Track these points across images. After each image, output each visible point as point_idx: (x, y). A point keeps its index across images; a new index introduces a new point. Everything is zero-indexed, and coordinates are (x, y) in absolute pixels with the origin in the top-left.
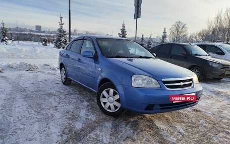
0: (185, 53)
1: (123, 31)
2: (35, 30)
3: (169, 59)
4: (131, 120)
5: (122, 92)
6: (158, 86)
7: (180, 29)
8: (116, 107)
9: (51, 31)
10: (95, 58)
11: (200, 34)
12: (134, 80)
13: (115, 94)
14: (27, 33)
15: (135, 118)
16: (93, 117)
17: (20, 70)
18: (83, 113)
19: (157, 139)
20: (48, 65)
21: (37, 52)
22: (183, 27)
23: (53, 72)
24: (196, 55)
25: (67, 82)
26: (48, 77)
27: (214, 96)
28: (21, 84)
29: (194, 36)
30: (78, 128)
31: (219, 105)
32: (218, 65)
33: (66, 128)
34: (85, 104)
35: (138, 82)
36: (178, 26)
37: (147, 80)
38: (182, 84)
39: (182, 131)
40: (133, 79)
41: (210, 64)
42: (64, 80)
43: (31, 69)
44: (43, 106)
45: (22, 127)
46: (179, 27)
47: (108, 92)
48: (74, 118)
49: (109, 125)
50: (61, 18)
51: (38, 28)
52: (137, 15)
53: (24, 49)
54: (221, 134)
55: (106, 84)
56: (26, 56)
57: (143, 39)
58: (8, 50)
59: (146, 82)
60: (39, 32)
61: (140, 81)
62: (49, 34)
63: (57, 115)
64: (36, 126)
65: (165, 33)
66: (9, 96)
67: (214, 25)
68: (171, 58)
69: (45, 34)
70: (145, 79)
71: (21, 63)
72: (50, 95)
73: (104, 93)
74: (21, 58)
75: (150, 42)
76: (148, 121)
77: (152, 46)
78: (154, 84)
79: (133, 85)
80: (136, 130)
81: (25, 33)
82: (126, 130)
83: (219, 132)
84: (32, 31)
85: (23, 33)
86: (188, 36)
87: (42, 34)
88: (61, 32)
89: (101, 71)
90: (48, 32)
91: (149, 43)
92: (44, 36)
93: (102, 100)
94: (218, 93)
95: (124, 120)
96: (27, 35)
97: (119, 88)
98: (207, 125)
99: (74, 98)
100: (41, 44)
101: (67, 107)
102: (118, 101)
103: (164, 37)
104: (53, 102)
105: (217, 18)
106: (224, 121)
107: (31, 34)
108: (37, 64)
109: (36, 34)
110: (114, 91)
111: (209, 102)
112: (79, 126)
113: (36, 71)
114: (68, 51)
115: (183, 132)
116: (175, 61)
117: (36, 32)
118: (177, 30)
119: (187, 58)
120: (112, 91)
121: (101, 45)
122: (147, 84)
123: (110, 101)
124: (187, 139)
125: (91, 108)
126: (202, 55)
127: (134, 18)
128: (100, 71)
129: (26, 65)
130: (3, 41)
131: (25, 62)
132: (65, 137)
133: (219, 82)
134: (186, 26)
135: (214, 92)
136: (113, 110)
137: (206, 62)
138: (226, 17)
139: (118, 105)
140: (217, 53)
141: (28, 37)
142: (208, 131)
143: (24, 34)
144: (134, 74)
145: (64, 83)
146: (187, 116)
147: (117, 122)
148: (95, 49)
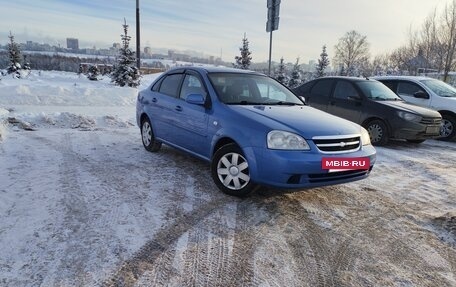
0: (357, 95)
1: (245, 52)
2: (65, 47)
3: (329, 106)
4: (266, 201)
5: (252, 158)
6: (307, 148)
7: (355, 47)
8: (242, 182)
9: (98, 49)
10: (207, 106)
11: (394, 57)
12: (272, 138)
13: (240, 161)
14: (51, 54)
15: (272, 199)
16: (207, 198)
17: (63, 126)
18: (190, 192)
19: (304, 224)
20: (112, 118)
21: (86, 93)
22: (361, 43)
23: (122, 130)
24: (377, 98)
25: (154, 146)
26: (117, 139)
27: (402, 168)
28: (75, 149)
29: (382, 61)
30: (188, 210)
31: (407, 181)
32: (413, 117)
33: (170, 210)
34: (191, 179)
35: (277, 141)
36: (351, 41)
37: (290, 139)
38: (343, 144)
39: (342, 215)
40: (269, 138)
41: (400, 114)
42: (148, 143)
43: (82, 124)
44: (126, 182)
45: (105, 208)
46: (353, 43)
47: (230, 159)
48: (179, 198)
49: (232, 207)
50: (125, 26)
51: (73, 44)
52: (273, 24)
53: (62, 88)
54: (401, 220)
55: (226, 145)
56: (66, 101)
57: (282, 67)
58: (32, 90)
59: (288, 141)
60: (73, 52)
61: (279, 141)
62: (94, 57)
63: (152, 194)
64: (126, 208)
65: (324, 55)
66: (64, 169)
67: (421, 39)
68: (332, 104)
69: (86, 57)
70: (287, 138)
71: (62, 114)
72: (130, 166)
73: (224, 159)
74: (57, 104)
75: (296, 73)
76: (291, 202)
77: (299, 81)
78: (300, 144)
79: (270, 146)
80: (274, 213)
81: (46, 53)
82: (258, 213)
83: (399, 216)
84: (60, 50)
85: (42, 53)
86: (371, 60)
87: (81, 57)
88: (125, 54)
89: (218, 127)
90: (92, 52)
91: (295, 75)
92: (84, 60)
93: (221, 172)
94: (410, 165)
95: (254, 202)
96: (50, 58)
97: (248, 151)
98: (382, 208)
99: (171, 171)
100: (86, 77)
101: (162, 184)
102: (245, 171)
103: (323, 64)
104: (139, 177)
105: (427, 26)
106: (409, 203)
107: (58, 57)
108: (91, 116)
109: (68, 55)
110: (239, 158)
111: (391, 177)
112: (188, 208)
113: (92, 129)
114: (157, 93)
115: (344, 216)
116: (340, 109)
117: (68, 51)
118: (350, 48)
119: (360, 104)
120: (235, 156)
121: (215, 84)
122: (291, 144)
123: (233, 172)
124: (348, 224)
125: (201, 185)
126: (388, 100)
127: (267, 30)
128: (216, 127)
129: (74, 117)
130: (11, 71)
131: (71, 113)
132: (172, 221)
133: (417, 147)
134: (367, 40)
135: (402, 162)
136: (237, 186)
137: (394, 111)
138: (445, 23)
139: (246, 178)
140: (416, 96)
141: (53, 61)
142: (381, 216)
143: (45, 56)
144: (270, 130)
145: (148, 149)
146: (352, 197)
147: (244, 203)
148: (207, 91)
